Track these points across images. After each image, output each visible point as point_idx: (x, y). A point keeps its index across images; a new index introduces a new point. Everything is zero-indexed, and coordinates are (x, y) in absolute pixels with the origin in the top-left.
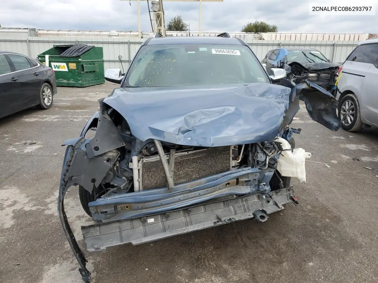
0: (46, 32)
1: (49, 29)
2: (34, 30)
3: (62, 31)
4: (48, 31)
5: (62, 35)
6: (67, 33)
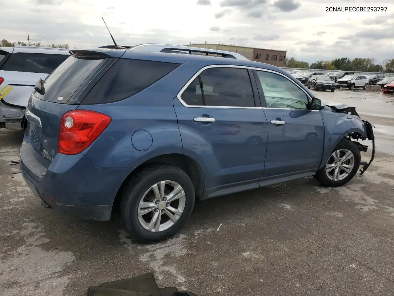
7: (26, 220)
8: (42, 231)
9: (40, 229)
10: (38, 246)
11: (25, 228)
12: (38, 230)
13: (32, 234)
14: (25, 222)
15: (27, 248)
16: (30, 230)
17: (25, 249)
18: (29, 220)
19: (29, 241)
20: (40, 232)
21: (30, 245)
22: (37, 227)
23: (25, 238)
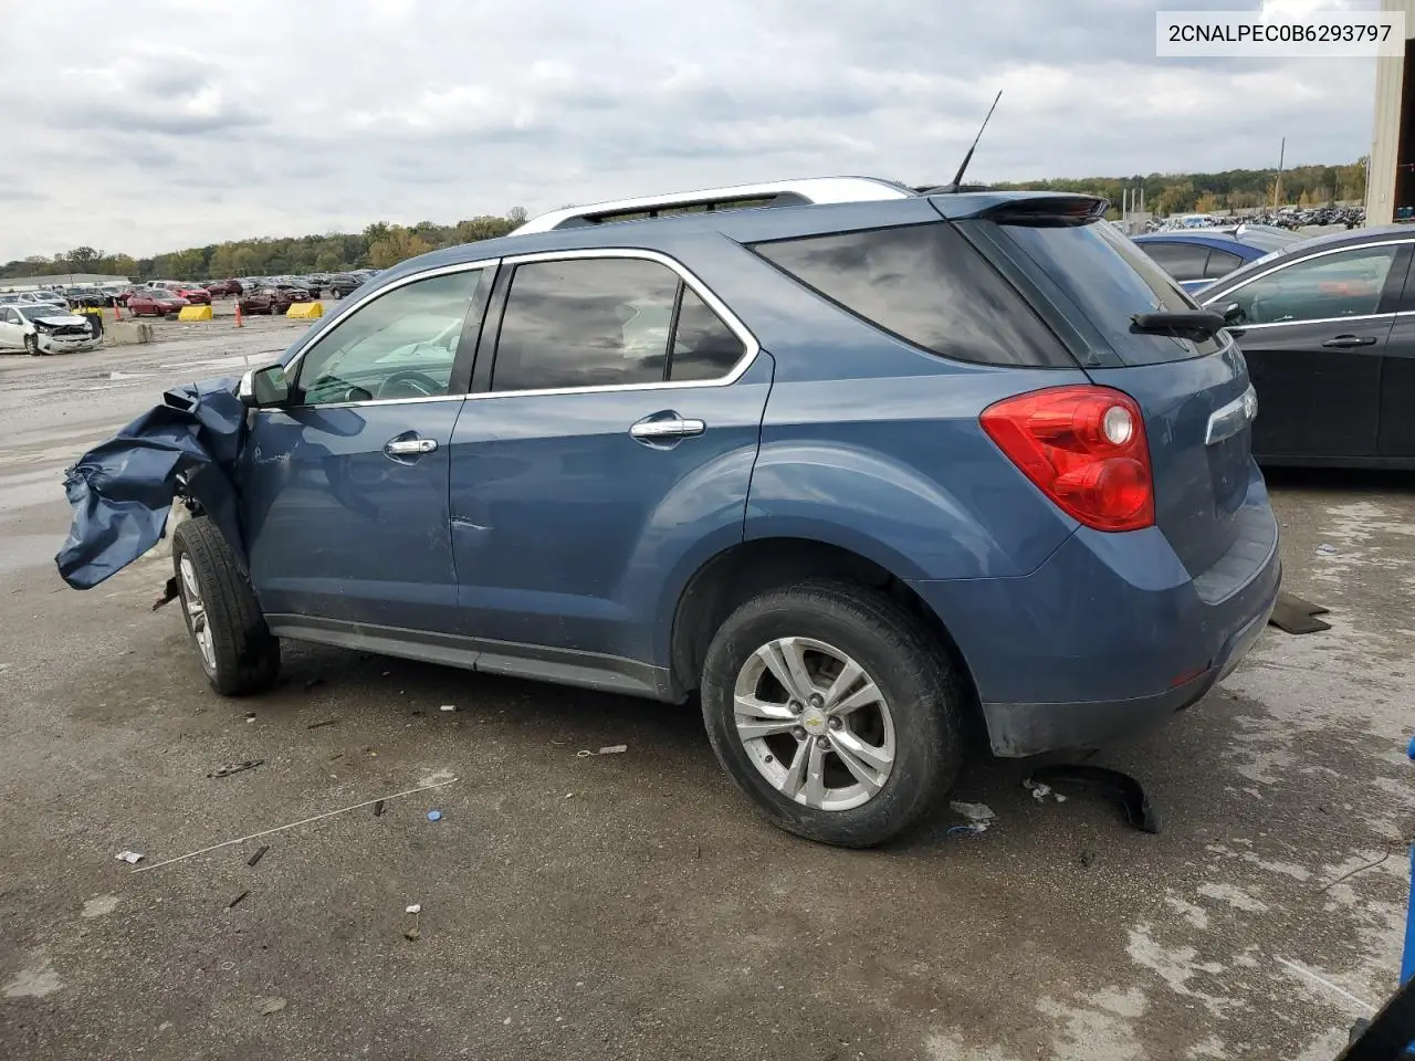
7: (1255, 792)
8: (1235, 745)
9: (1238, 750)
10: (1269, 716)
11: (1274, 769)
12: (1243, 751)
13: (1267, 747)
14: (1263, 787)
15: (1297, 722)
16: (1263, 760)
17: (1306, 723)
18: (1247, 790)
19: (1285, 735)
20: (1240, 743)
21: (1290, 725)
22: (1239, 759)
23: (1290, 744)
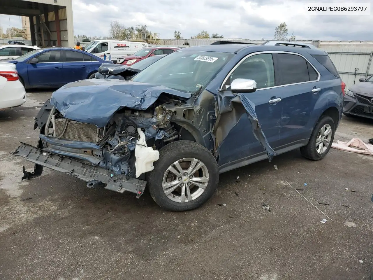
0: (327, 43)
1: (330, 41)
2: (318, 41)
3: (343, 41)
4: (329, 42)
5: (341, 45)
6: (348, 43)
